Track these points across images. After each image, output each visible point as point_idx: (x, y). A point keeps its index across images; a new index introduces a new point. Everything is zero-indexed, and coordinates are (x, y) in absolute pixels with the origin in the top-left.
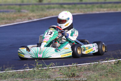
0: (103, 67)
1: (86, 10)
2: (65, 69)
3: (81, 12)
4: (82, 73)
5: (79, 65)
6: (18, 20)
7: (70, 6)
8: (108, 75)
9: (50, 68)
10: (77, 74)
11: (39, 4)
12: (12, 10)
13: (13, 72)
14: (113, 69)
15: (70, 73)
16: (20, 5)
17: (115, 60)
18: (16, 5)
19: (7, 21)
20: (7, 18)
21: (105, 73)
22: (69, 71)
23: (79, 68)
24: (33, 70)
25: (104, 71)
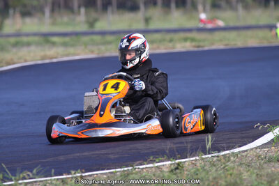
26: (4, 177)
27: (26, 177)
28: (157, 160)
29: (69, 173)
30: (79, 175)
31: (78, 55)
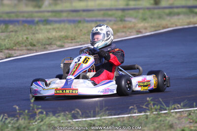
6: (119, 34)
11: (155, 9)
12: (110, 18)
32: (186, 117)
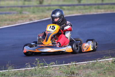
0: (101, 66)
1: (84, 11)
2: (65, 68)
3: (80, 13)
4: (81, 71)
5: (78, 64)
6: (19, 21)
7: (70, 7)
8: (106, 73)
9: (50, 66)
10: (76, 72)
11: (40, 6)
12: (14, 12)
13: (15, 71)
14: (111, 67)
15: (69, 71)
16: (21, 7)
17: (112, 59)
18: (18, 7)
19: (9, 23)
20: (9, 20)
21: (103, 71)
22: (68, 69)
23: (78, 67)
24: (35, 69)
25: (102, 69)
26: (44, 64)
27: (53, 64)
28: (107, 58)
29: (70, 63)
30: (74, 64)
31: (74, 14)
32: (58, 69)
